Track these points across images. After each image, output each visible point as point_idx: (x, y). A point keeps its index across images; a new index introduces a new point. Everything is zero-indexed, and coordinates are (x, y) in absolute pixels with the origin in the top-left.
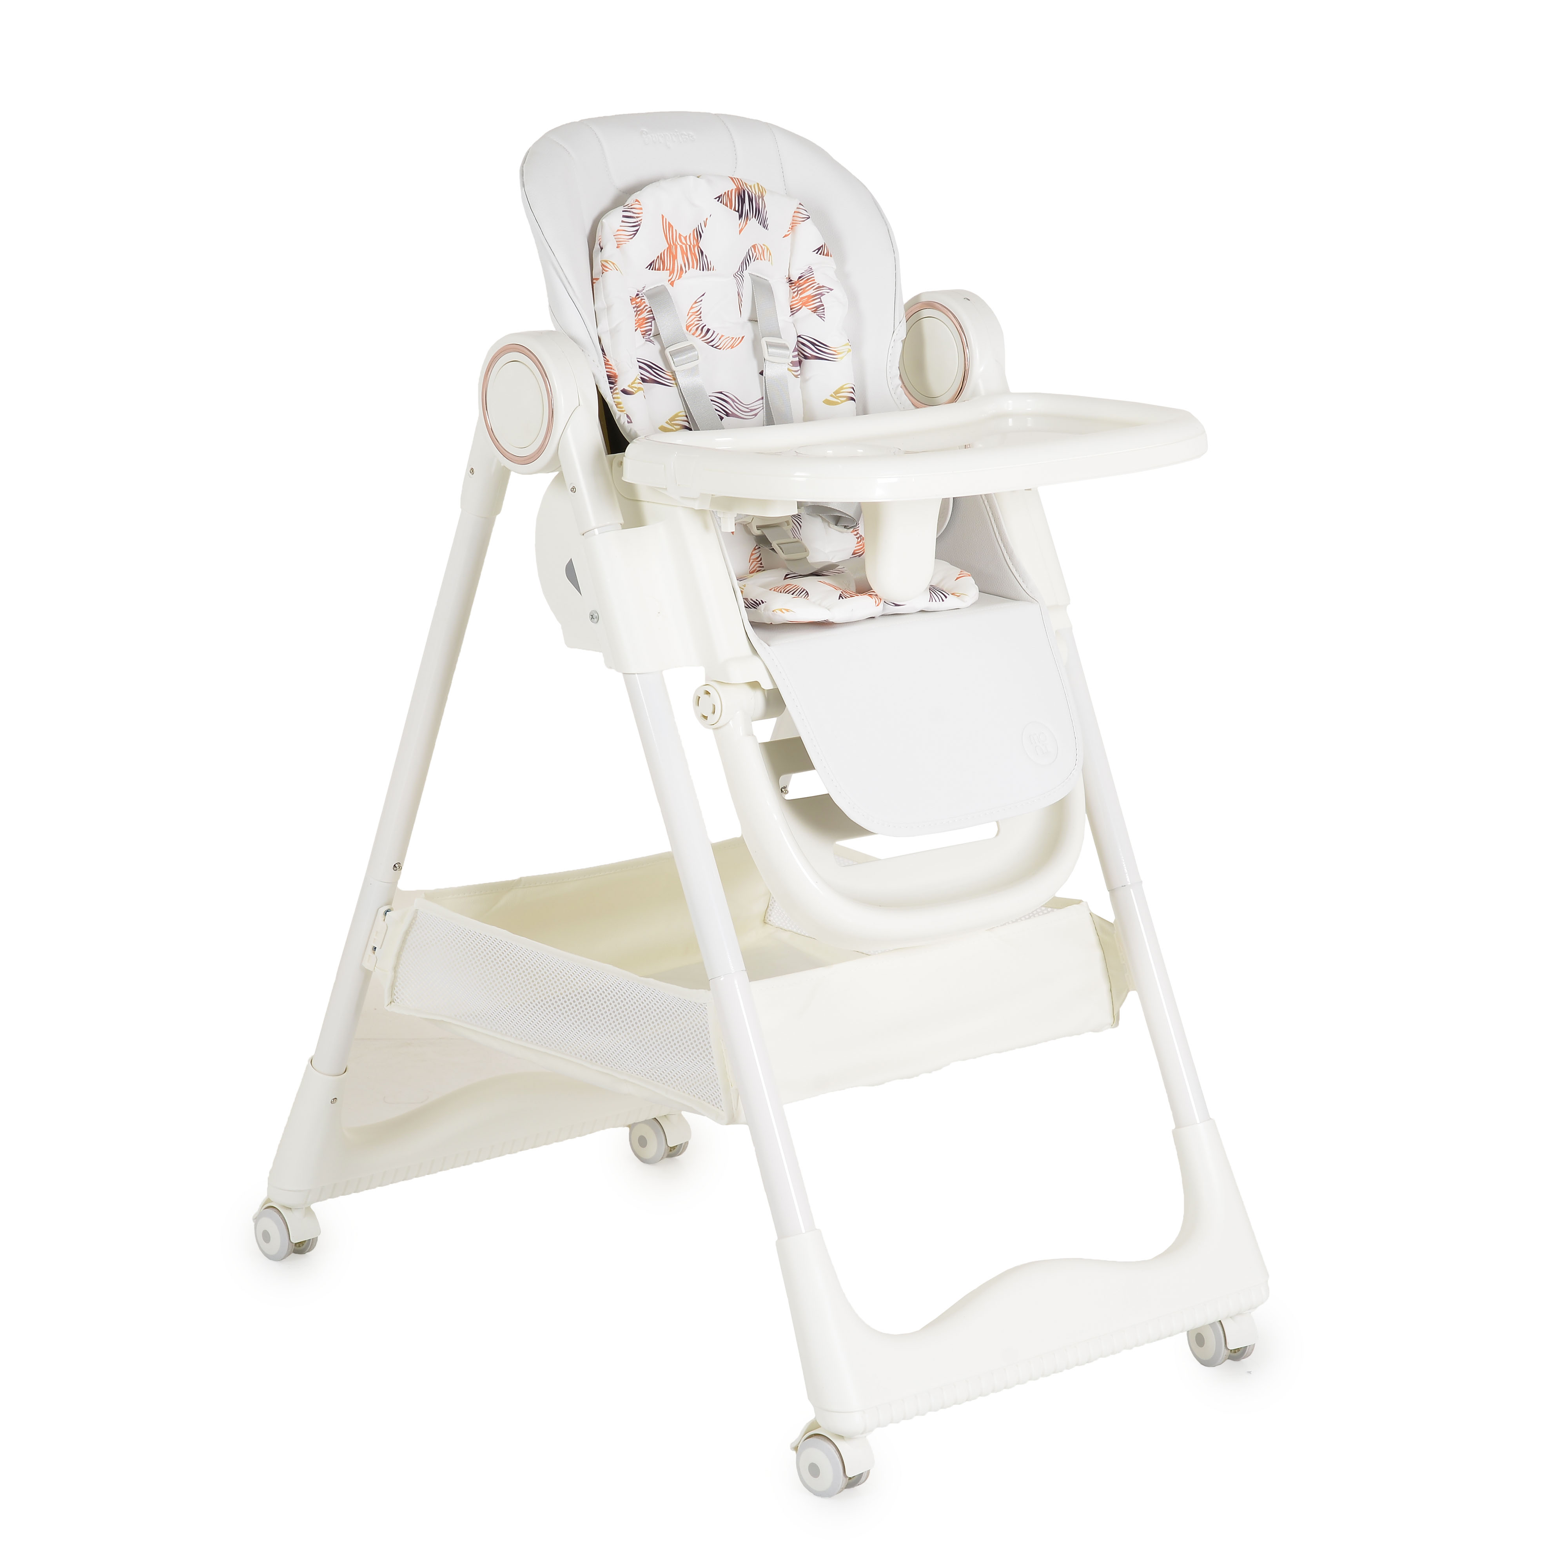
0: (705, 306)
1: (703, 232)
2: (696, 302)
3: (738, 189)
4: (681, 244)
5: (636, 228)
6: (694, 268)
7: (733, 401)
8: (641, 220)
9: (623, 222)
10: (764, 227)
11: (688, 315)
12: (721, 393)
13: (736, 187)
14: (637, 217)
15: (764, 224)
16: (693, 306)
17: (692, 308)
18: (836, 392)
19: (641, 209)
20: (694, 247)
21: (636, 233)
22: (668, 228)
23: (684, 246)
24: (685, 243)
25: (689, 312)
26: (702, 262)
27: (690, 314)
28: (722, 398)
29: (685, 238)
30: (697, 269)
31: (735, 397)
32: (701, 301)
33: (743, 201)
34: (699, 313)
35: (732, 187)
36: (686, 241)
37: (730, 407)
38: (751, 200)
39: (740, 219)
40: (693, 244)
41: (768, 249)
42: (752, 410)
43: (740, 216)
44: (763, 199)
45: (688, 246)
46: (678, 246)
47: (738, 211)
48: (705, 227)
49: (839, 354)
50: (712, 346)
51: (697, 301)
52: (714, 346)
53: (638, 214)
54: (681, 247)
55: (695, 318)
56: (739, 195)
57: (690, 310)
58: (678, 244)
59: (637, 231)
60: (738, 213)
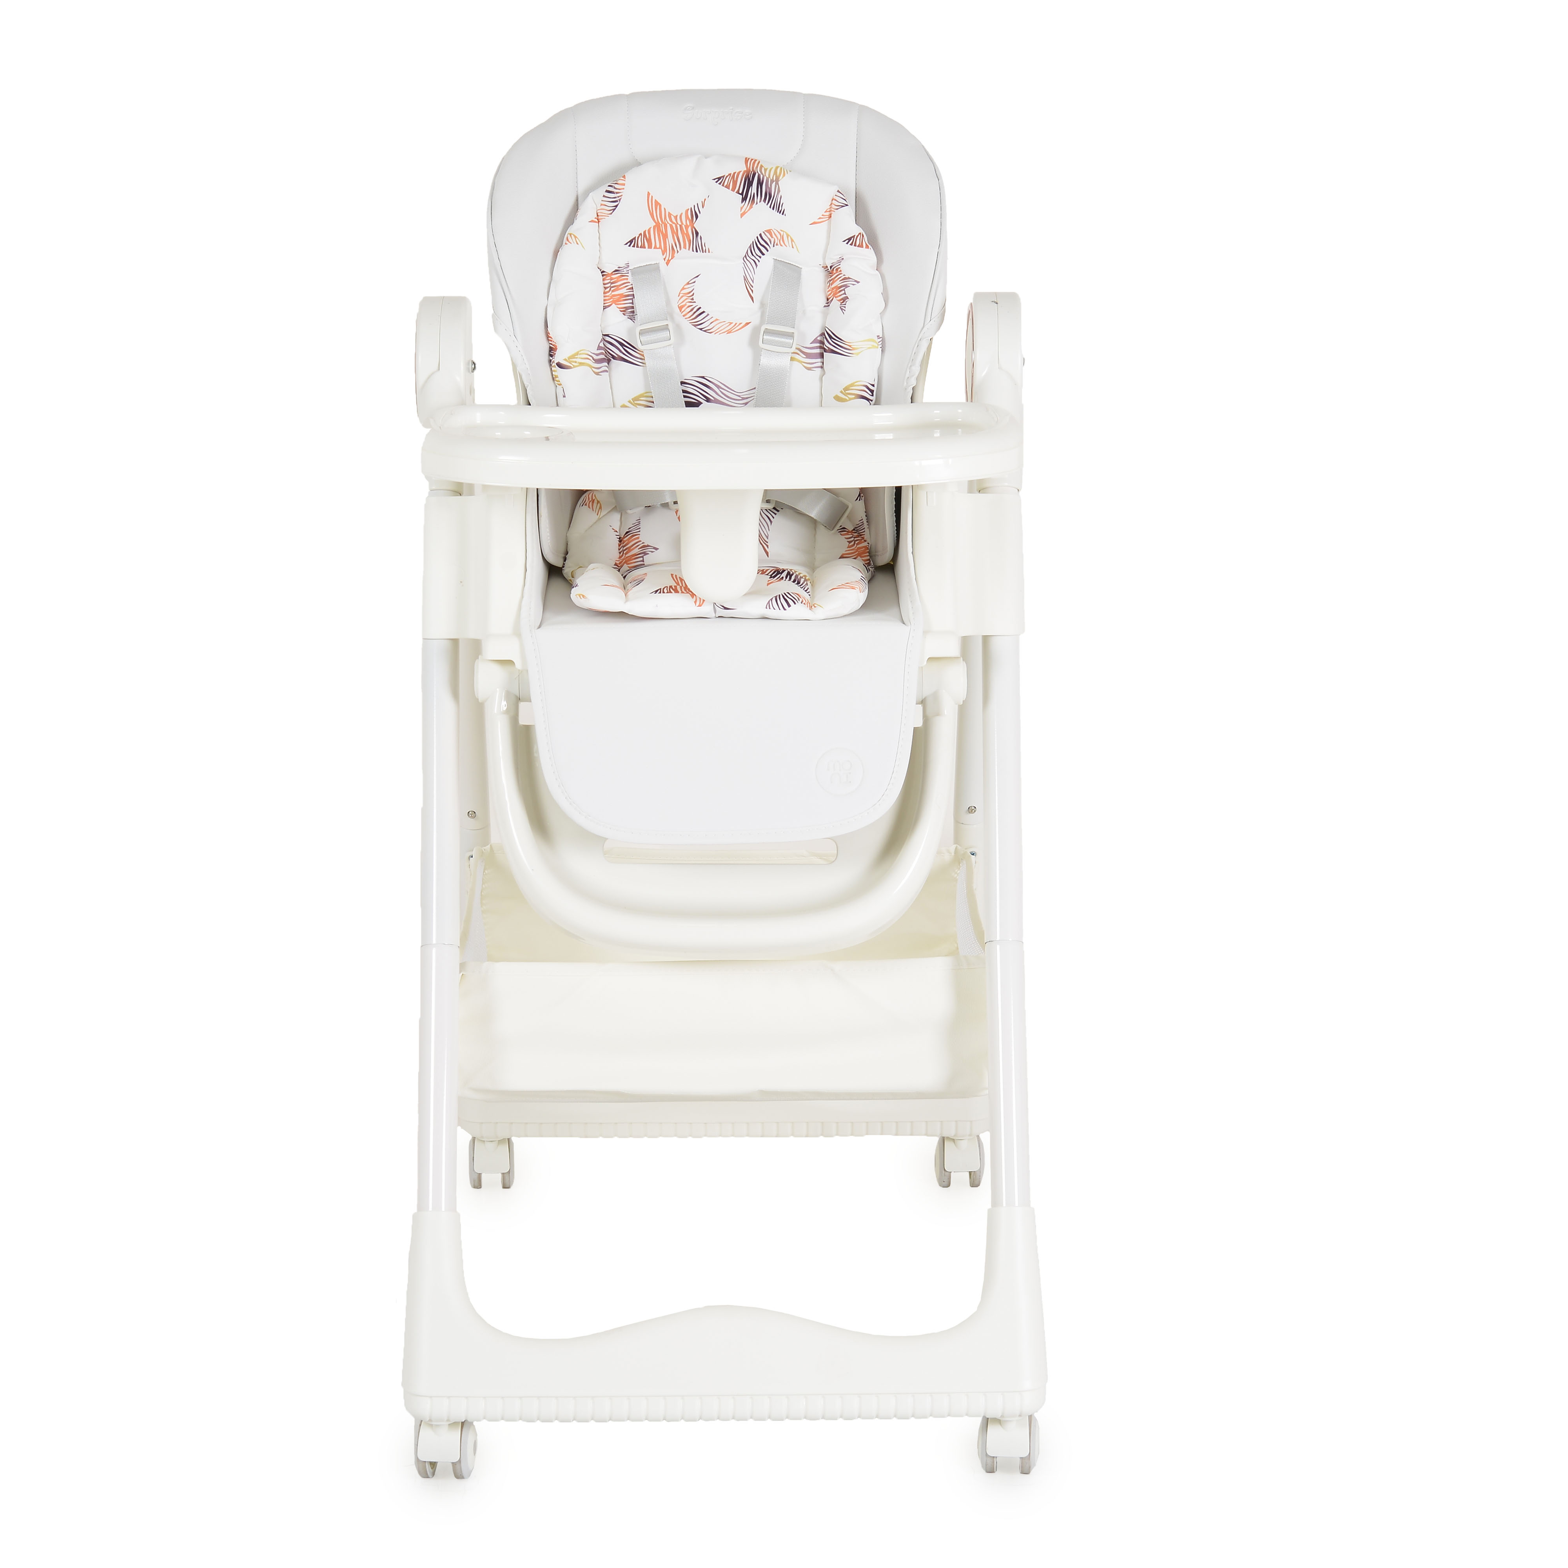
0: (697, 287)
1: (700, 213)
2: (688, 283)
3: (748, 171)
4: (671, 223)
5: (615, 204)
6: (686, 249)
7: (718, 387)
8: (622, 195)
9: (604, 196)
10: (779, 211)
11: (679, 296)
12: (703, 377)
13: (746, 169)
14: (617, 193)
15: (778, 208)
16: (685, 287)
17: (683, 289)
18: (846, 389)
19: (624, 185)
20: (687, 227)
21: (615, 209)
22: (654, 206)
23: (674, 225)
24: (676, 222)
25: (680, 293)
26: (695, 241)
27: (681, 295)
28: (704, 382)
29: (676, 217)
30: (689, 249)
31: (723, 384)
32: (695, 282)
33: (750, 184)
34: (691, 295)
35: (741, 168)
36: (676, 220)
37: (713, 393)
38: (760, 183)
39: (742, 202)
40: (685, 223)
41: (788, 235)
42: (743, 399)
43: (744, 199)
44: (777, 183)
45: (678, 226)
46: (668, 225)
47: (742, 194)
48: (703, 207)
49: (854, 349)
50: (701, 329)
51: (690, 282)
52: (703, 330)
53: (619, 189)
54: (671, 226)
55: (687, 299)
56: (747, 177)
57: (681, 291)
58: (668, 223)
59: (616, 206)
60: (741, 196)
